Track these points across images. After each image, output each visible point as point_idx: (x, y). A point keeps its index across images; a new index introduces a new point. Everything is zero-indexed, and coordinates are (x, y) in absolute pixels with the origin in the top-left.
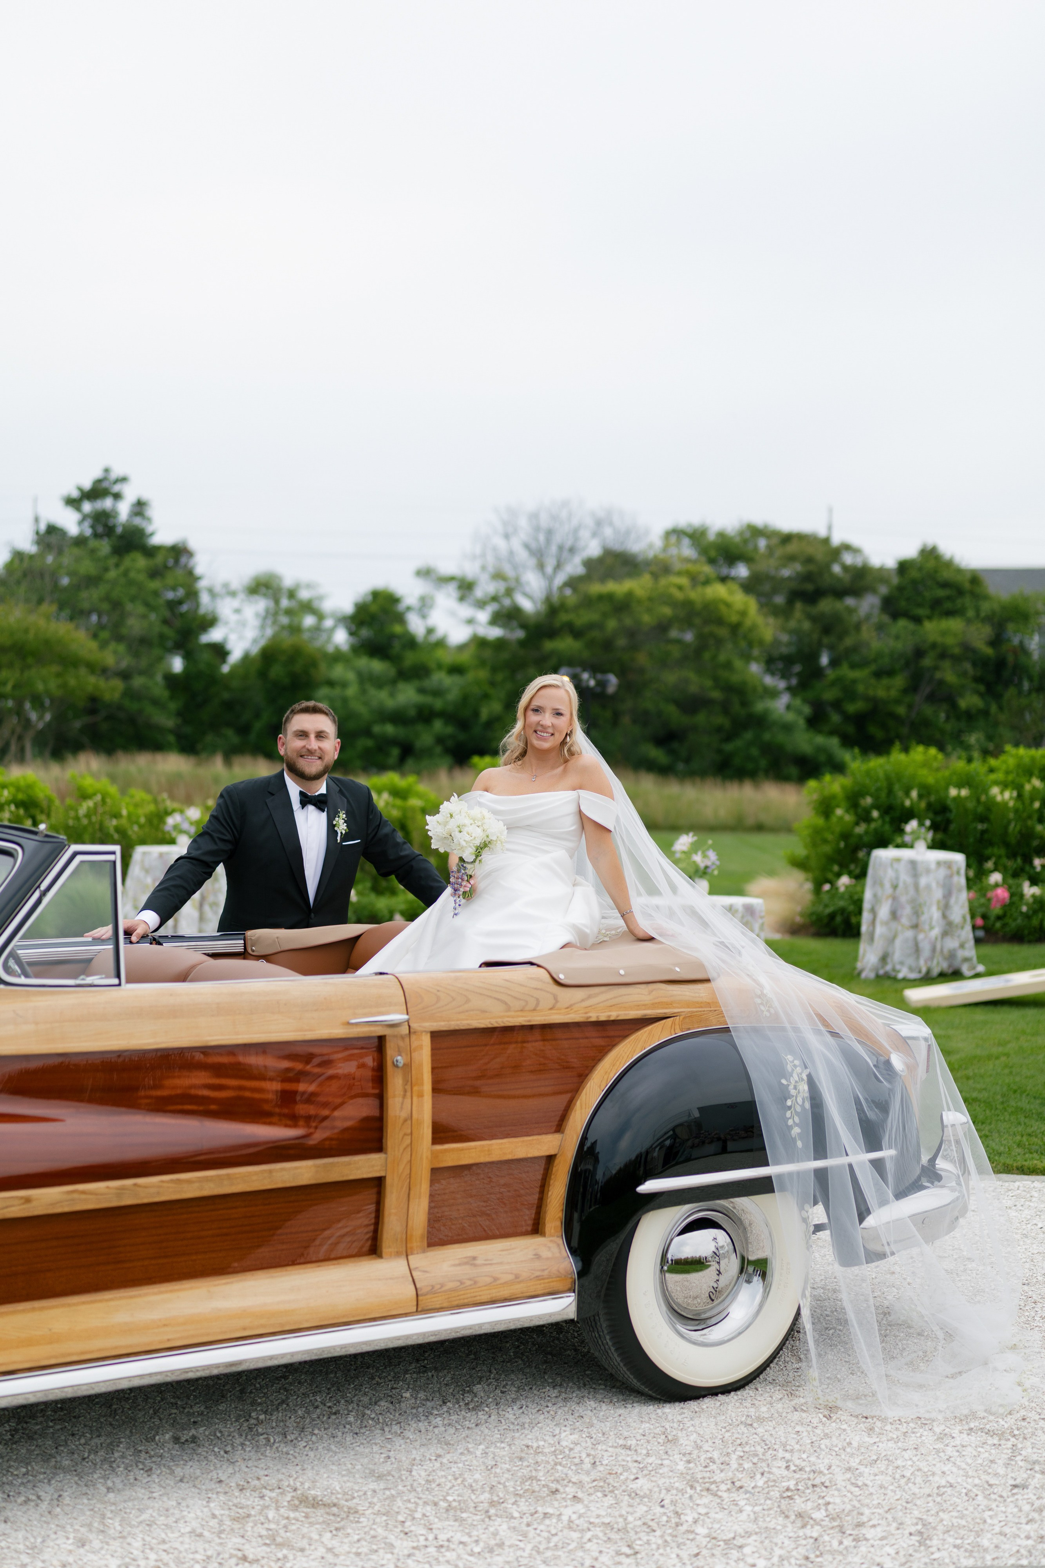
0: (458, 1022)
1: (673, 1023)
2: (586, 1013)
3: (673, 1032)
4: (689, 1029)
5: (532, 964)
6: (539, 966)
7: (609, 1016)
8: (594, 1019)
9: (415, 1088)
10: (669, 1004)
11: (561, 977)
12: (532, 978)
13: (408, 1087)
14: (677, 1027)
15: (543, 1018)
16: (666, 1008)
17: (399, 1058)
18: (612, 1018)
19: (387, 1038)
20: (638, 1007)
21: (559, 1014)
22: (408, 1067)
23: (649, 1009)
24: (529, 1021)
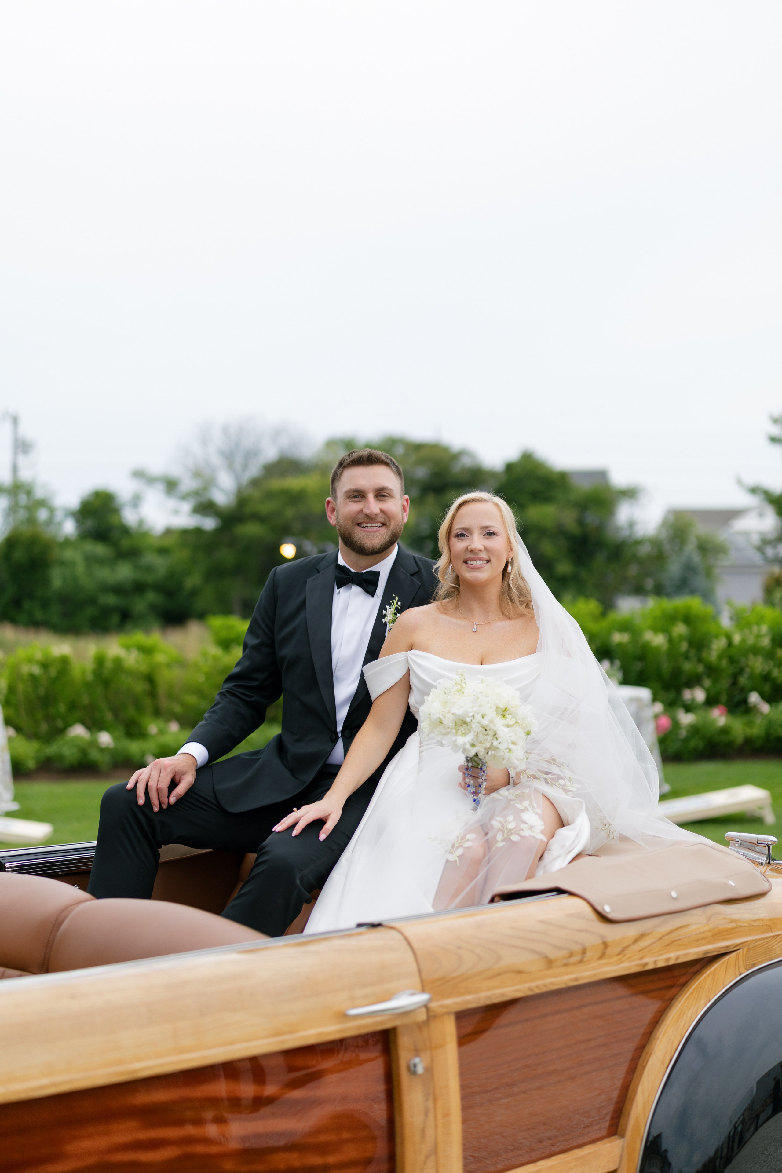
0: (489, 993)
1: (737, 959)
2: (641, 958)
3: (738, 973)
4: (753, 965)
5: (560, 891)
6: (571, 894)
7: (668, 960)
8: (650, 967)
9: (439, 1104)
10: (729, 933)
11: (607, 909)
12: (572, 915)
13: (430, 1104)
14: (741, 964)
15: (593, 972)
16: (727, 939)
17: (417, 1060)
18: (671, 962)
19: (399, 1030)
20: (698, 941)
21: (610, 964)
22: (429, 1070)
23: (709, 943)
24: (576, 979)
